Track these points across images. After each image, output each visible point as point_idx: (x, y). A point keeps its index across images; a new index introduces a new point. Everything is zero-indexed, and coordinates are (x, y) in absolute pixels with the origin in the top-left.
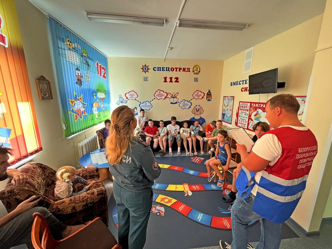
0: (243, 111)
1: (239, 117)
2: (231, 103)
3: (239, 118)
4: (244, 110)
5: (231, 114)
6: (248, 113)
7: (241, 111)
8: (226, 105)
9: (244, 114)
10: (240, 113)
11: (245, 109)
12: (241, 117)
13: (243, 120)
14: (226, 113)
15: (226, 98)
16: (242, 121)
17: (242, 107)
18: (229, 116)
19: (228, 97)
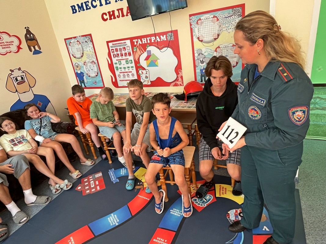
0: (120, 58)
1: (116, 70)
2: (89, 49)
3: (117, 73)
4: (122, 55)
5: (96, 70)
6: (131, 58)
7: (116, 58)
8: (78, 55)
9: (123, 62)
10: (116, 63)
11: (123, 52)
12: (119, 70)
13: (126, 74)
14: (84, 70)
15: (72, 41)
16: (124, 76)
17: (117, 50)
18: (93, 75)
19: (75, 38)
